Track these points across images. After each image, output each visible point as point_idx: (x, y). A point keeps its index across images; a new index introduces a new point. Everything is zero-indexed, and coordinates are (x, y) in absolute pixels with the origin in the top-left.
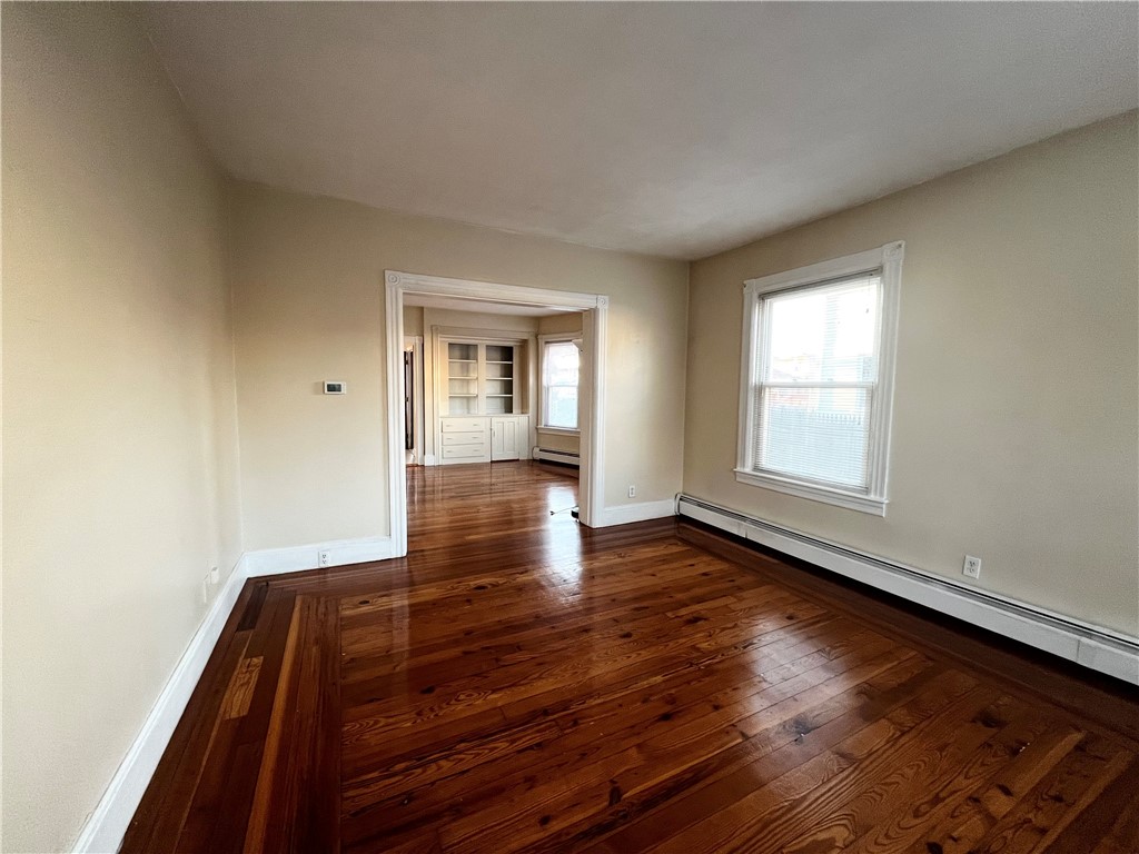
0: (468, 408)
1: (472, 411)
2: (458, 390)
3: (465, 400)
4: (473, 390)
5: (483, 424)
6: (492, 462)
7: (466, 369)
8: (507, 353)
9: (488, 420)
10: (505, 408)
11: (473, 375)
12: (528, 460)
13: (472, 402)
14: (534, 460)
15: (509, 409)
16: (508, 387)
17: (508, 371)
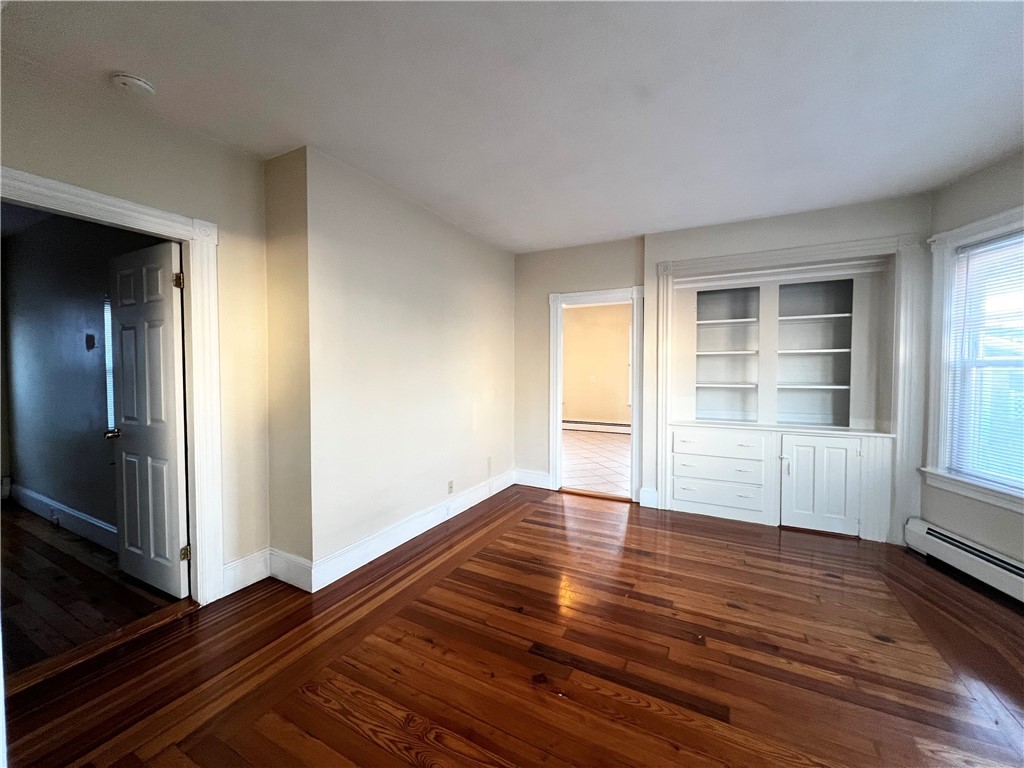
0: (744, 410)
1: (752, 417)
2: (721, 373)
3: (738, 396)
4: (753, 374)
5: (763, 445)
6: (781, 528)
7: (740, 337)
8: (840, 293)
9: (775, 438)
10: (835, 413)
11: (753, 347)
12: (889, 549)
13: (751, 398)
14: (909, 551)
15: (841, 416)
16: (841, 370)
17: (842, 334)
